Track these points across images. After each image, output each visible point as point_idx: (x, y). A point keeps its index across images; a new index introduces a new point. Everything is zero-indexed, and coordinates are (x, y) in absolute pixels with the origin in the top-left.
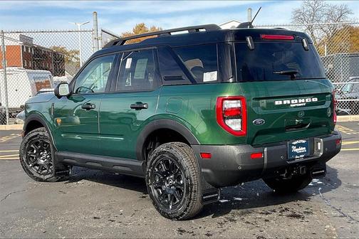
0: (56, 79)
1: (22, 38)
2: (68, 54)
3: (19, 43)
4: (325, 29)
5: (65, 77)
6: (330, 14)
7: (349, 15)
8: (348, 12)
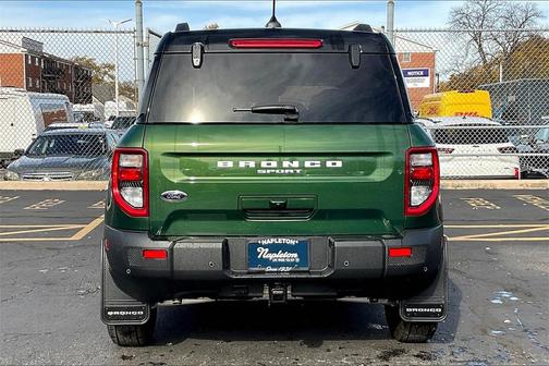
0: (77, 107)
1: (26, 42)
2: (98, 69)
3: (21, 51)
4: (500, 40)
5: (92, 106)
6: (509, 18)
7: (539, 20)
8: (536, 15)
